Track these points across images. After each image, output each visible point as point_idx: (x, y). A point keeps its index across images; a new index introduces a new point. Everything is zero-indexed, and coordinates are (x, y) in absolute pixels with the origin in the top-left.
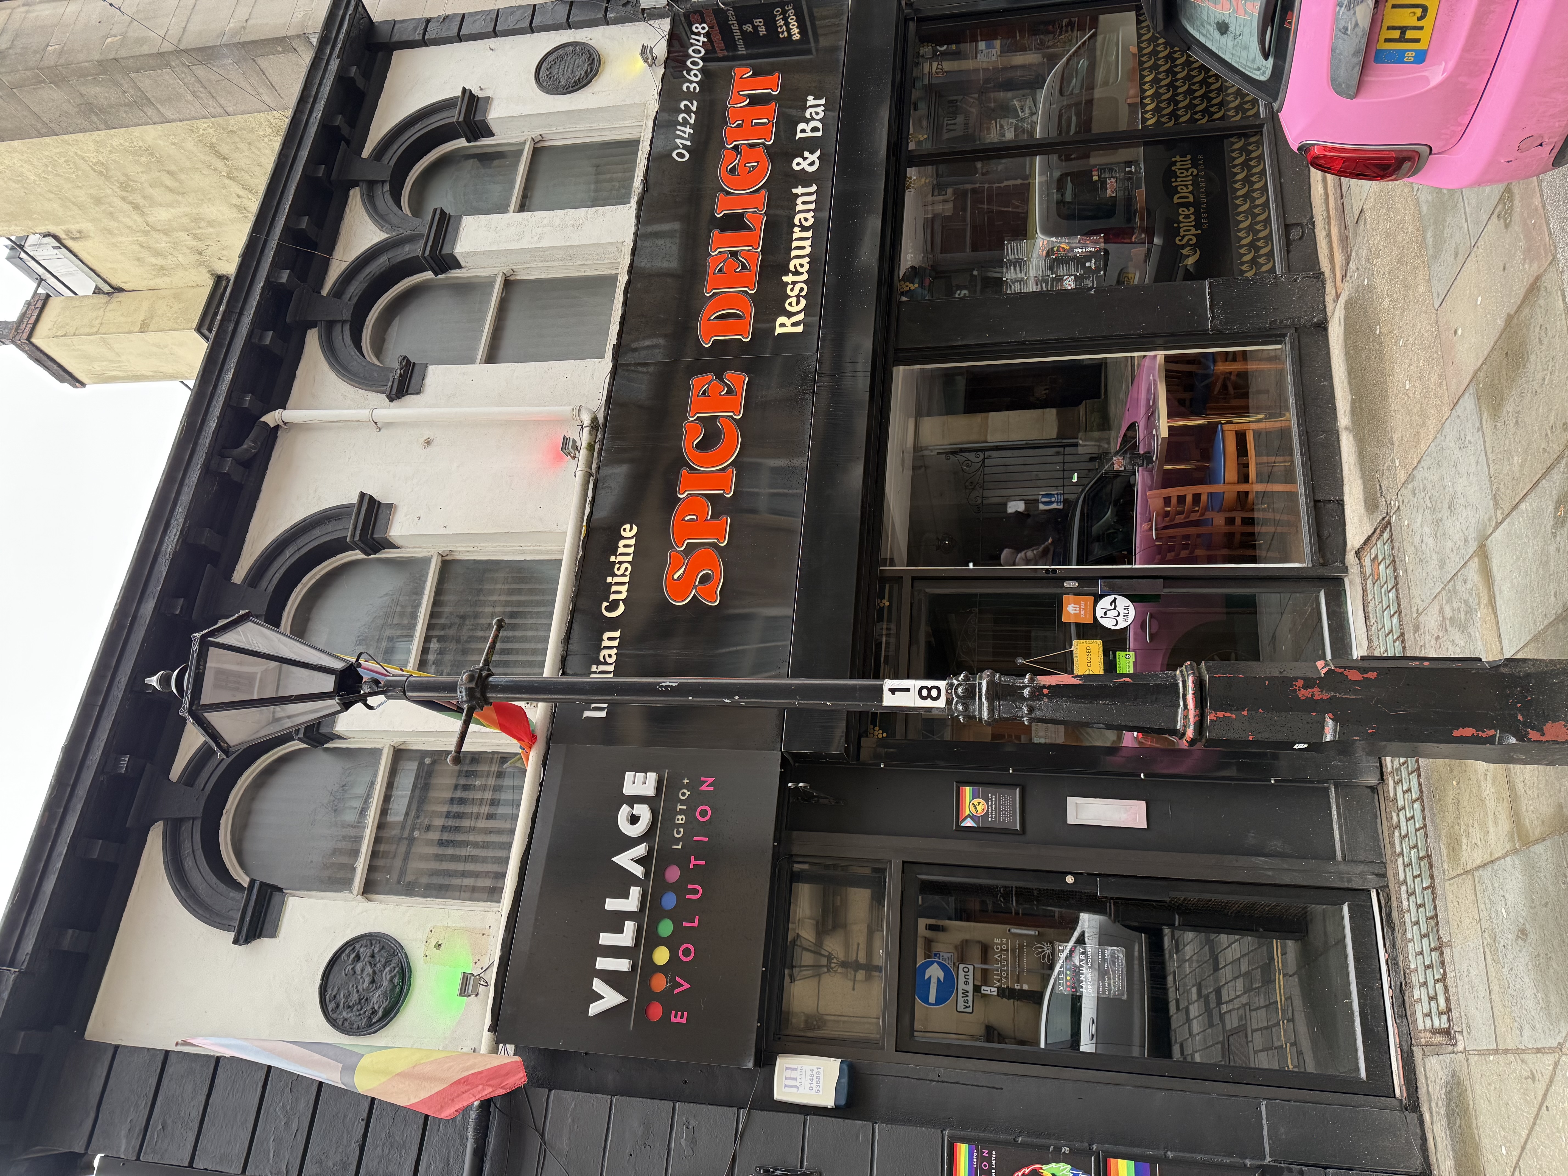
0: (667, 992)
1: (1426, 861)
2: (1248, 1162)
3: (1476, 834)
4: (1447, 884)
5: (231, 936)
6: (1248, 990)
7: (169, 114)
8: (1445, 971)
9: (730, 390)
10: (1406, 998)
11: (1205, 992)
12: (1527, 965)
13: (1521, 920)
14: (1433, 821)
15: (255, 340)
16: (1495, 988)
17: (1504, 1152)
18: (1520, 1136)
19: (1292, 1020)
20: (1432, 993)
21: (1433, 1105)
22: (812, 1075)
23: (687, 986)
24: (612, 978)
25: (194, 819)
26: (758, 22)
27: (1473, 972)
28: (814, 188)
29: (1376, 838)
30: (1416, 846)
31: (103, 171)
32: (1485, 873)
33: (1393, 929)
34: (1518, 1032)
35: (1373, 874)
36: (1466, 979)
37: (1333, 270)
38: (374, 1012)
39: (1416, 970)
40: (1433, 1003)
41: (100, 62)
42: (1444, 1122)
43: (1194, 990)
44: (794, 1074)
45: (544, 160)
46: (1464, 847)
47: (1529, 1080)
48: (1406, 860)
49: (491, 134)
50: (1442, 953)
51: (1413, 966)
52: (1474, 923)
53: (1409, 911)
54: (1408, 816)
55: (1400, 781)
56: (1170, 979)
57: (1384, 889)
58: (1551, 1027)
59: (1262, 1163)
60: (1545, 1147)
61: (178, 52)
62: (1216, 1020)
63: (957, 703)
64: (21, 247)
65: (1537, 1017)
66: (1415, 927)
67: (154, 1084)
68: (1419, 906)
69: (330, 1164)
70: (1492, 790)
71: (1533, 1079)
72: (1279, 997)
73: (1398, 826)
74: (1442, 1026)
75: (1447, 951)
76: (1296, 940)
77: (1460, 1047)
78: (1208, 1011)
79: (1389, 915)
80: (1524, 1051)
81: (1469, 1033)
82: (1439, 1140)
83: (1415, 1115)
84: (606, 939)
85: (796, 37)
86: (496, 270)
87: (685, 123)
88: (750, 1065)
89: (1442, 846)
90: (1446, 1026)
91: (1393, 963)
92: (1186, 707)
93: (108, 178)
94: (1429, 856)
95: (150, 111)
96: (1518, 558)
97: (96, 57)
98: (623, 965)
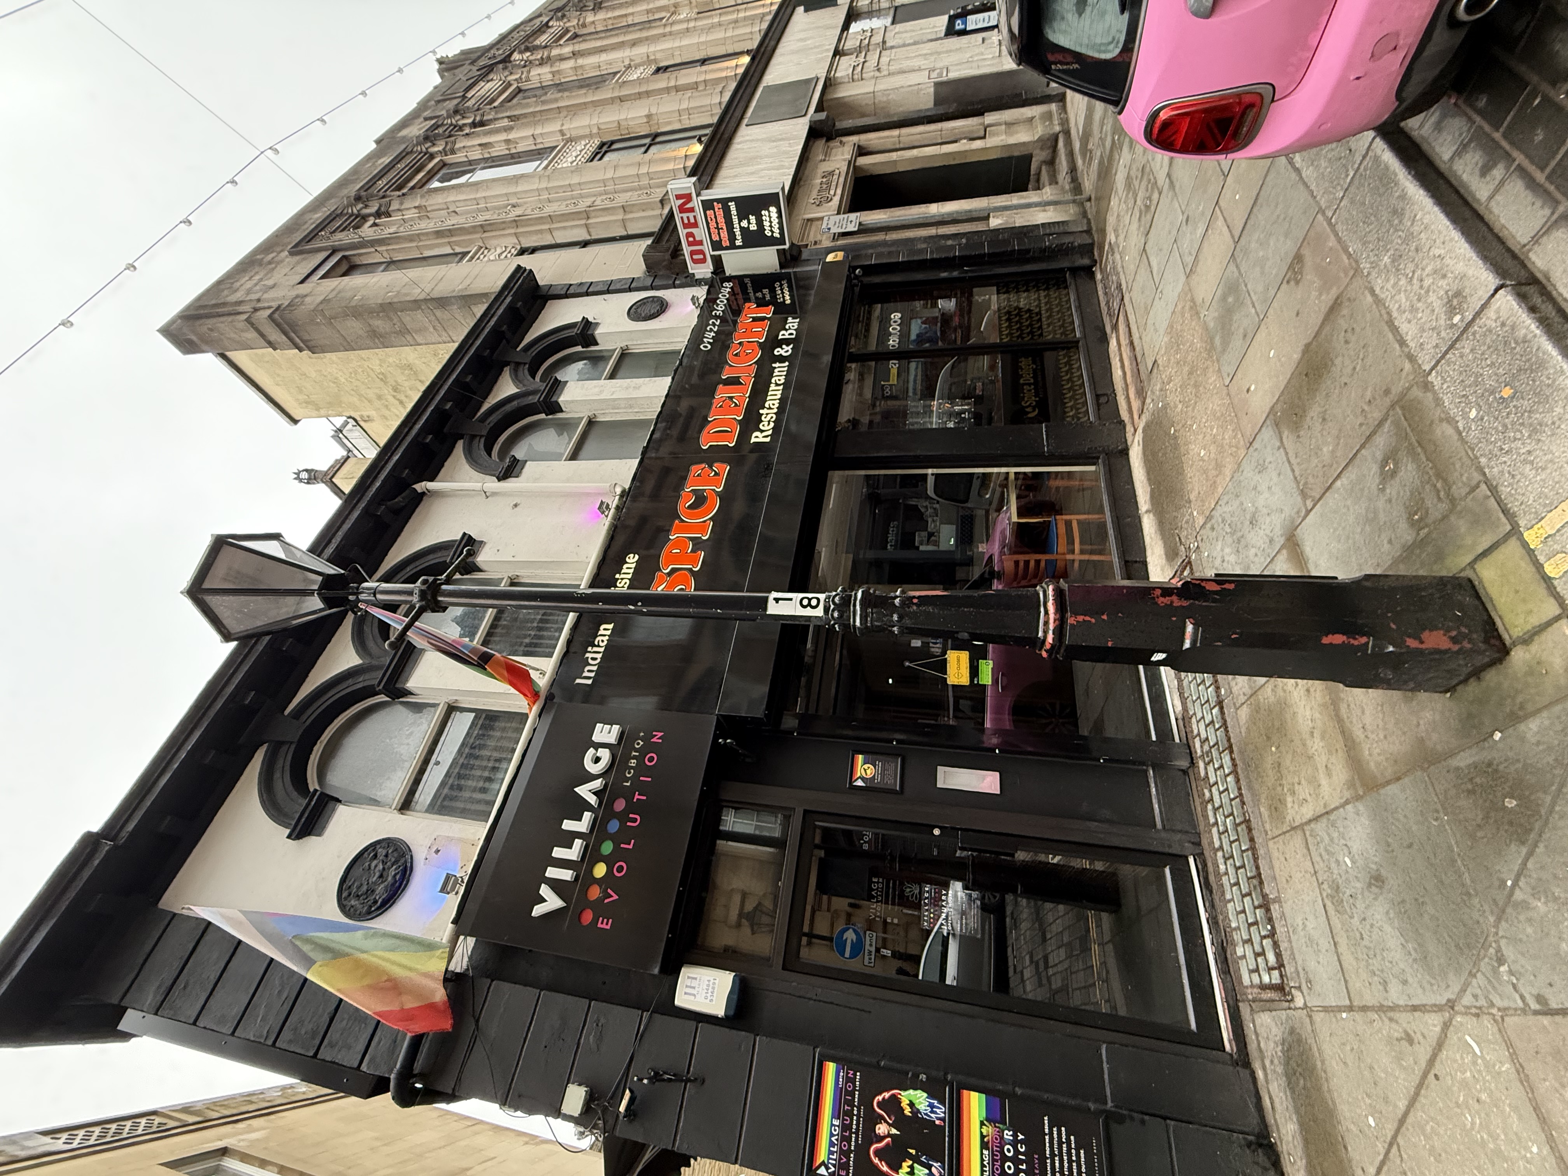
0: (600, 900)
1: (1244, 826)
2: (1092, 1106)
3: (1303, 791)
4: (1271, 843)
5: (288, 831)
6: (1069, 956)
7: (420, 339)
8: (1273, 927)
9: (716, 474)
10: (1229, 956)
11: (1035, 959)
12: (1387, 913)
13: (1374, 866)
14: (1250, 788)
15: (420, 439)
16: (1342, 941)
17: (1372, 1123)
18: (1396, 1106)
19: (1106, 981)
20: (1258, 949)
21: (1267, 1063)
22: (708, 985)
23: (616, 897)
24: (557, 886)
25: (292, 743)
26: (766, 291)
27: (1310, 925)
28: (787, 364)
29: (1190, 814)
30: (1232, 814)
31: (383, 378)
32: (1320, 827)
33: (1211, 892)
34: (1381, 988)
35: (1189, 842)
36: (1302, 933)
37: (1132, 417)
38: (375, 902)
39: (1238, 928)
40: (1260, 959)
41: (381, 305)
42: (1283, 1081)
43: (1027, 957)
44: (694, 983)
45: (627, 361)
46: (1289, 805)
47: (1404, 1043)
48: (1221, 829)
49: (597, 344)
50: (1268, 910)
51: (1234, 925)
52: (1308, 876)
53: (1227, 873)
54: (1221, 789)
55: (1212, 760)
56: (1010, 950)
57: (1200, 857)
58: (1433, 981)
59: (1103, 1107)
60: (1437, 1124)
61: (425, 300)
62: (1044, 981)
63: (833, 610)
64: (341, 431)
65: (1408, 970)
66: (1234, 888)
67: (191, 948)
68: (1237, 868)
69: (303, 1032)
70: (1321, 744)
71: (1410, 1041)
72: (1095, 961)
73: (1211, 800)
74: (1273, 982)
75: (1275, 908)
76: (1111, 912)
77: (1299, 1002)
78: (1038, 973)
79: (1206, 879)
80: (1394, 1008)
81: (1310, 989)
82: (1277, 1101)
83: (1248, 1072)
84: (558, 853)
85: (788, 302)
86: (584, 414)
87: (711, 330)
88: (656, 971)
89: (1262, 809)
90: (1279, 981)
91: (1213, 922)
92: (1046, 613)
93: (386, 383)
94: (1247, 821)
95: (409, 338)
96: (1335, 530)
97: (380, 301)
98: (566, 875)
